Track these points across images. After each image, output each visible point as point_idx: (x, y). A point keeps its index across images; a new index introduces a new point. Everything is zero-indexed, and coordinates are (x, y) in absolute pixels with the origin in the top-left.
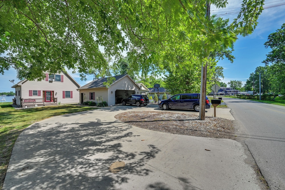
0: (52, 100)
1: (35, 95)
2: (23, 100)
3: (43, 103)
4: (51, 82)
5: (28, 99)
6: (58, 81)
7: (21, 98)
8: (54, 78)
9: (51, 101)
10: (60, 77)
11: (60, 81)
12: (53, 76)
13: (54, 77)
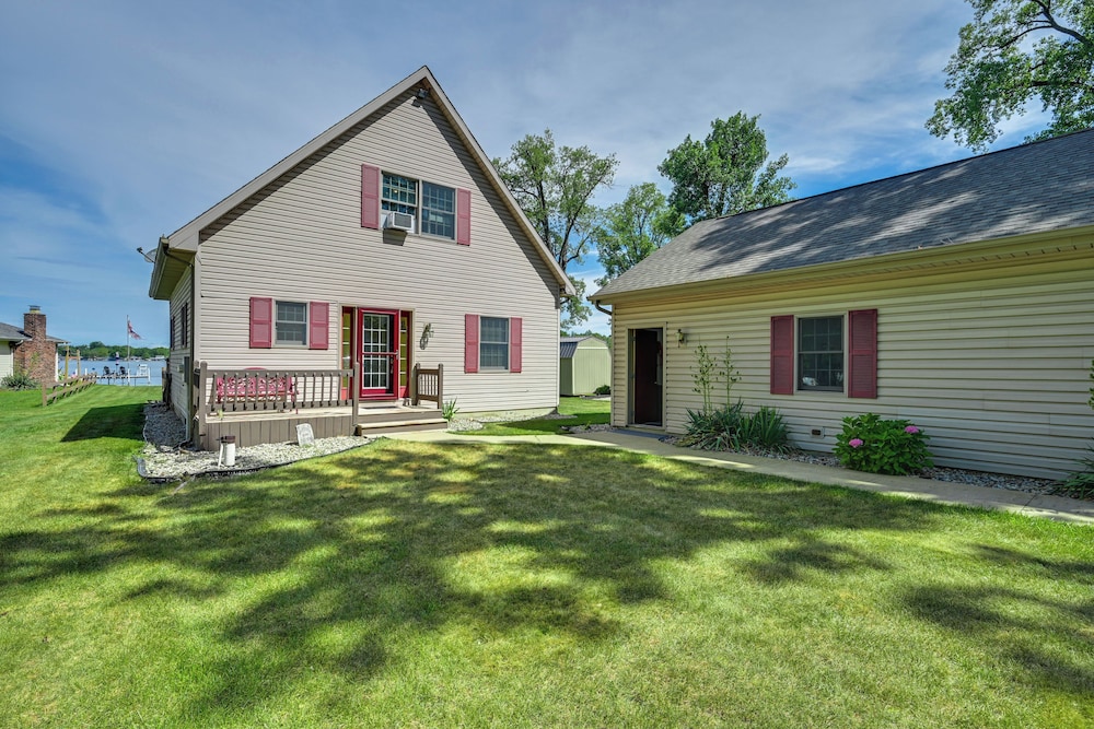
0: (401, 389)
1: (290, 338)
2: (209, 381)
3: (348, 411)
4: (394, 236)
5: (244, 374)
6: (440, 233)
7: (190, 360)
8: (411, 210)
9: (392, 391)
10: (450, 206)
11: (450, 233)
12: (408, 191)
13: (412, 198)
